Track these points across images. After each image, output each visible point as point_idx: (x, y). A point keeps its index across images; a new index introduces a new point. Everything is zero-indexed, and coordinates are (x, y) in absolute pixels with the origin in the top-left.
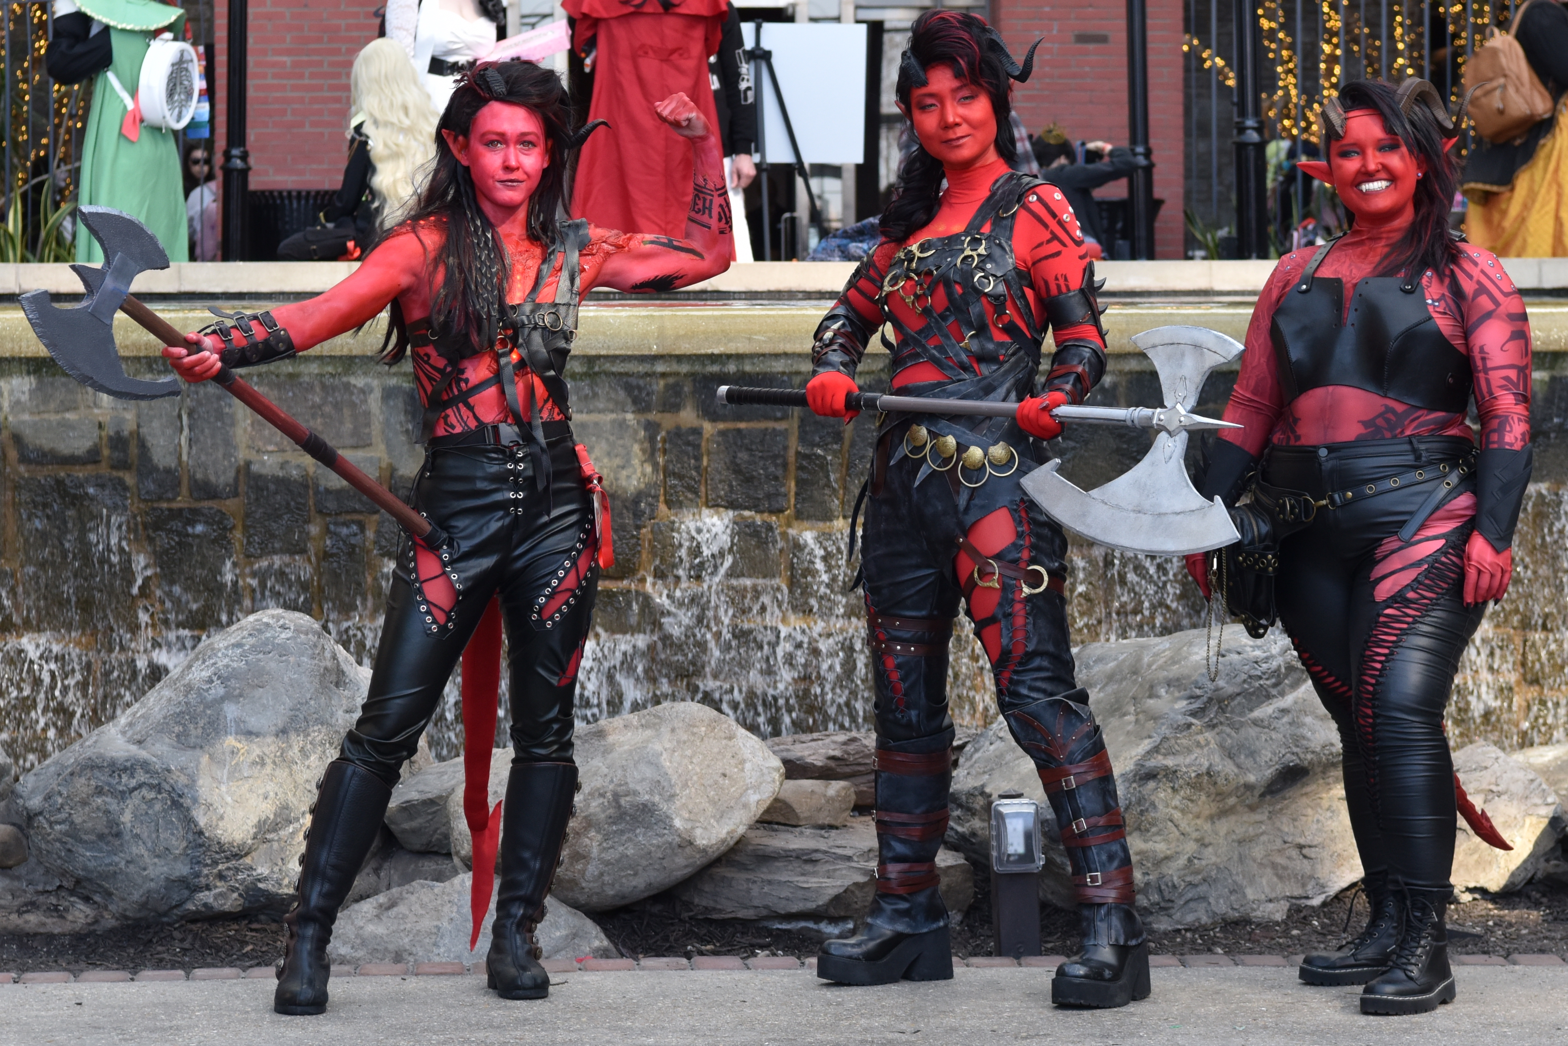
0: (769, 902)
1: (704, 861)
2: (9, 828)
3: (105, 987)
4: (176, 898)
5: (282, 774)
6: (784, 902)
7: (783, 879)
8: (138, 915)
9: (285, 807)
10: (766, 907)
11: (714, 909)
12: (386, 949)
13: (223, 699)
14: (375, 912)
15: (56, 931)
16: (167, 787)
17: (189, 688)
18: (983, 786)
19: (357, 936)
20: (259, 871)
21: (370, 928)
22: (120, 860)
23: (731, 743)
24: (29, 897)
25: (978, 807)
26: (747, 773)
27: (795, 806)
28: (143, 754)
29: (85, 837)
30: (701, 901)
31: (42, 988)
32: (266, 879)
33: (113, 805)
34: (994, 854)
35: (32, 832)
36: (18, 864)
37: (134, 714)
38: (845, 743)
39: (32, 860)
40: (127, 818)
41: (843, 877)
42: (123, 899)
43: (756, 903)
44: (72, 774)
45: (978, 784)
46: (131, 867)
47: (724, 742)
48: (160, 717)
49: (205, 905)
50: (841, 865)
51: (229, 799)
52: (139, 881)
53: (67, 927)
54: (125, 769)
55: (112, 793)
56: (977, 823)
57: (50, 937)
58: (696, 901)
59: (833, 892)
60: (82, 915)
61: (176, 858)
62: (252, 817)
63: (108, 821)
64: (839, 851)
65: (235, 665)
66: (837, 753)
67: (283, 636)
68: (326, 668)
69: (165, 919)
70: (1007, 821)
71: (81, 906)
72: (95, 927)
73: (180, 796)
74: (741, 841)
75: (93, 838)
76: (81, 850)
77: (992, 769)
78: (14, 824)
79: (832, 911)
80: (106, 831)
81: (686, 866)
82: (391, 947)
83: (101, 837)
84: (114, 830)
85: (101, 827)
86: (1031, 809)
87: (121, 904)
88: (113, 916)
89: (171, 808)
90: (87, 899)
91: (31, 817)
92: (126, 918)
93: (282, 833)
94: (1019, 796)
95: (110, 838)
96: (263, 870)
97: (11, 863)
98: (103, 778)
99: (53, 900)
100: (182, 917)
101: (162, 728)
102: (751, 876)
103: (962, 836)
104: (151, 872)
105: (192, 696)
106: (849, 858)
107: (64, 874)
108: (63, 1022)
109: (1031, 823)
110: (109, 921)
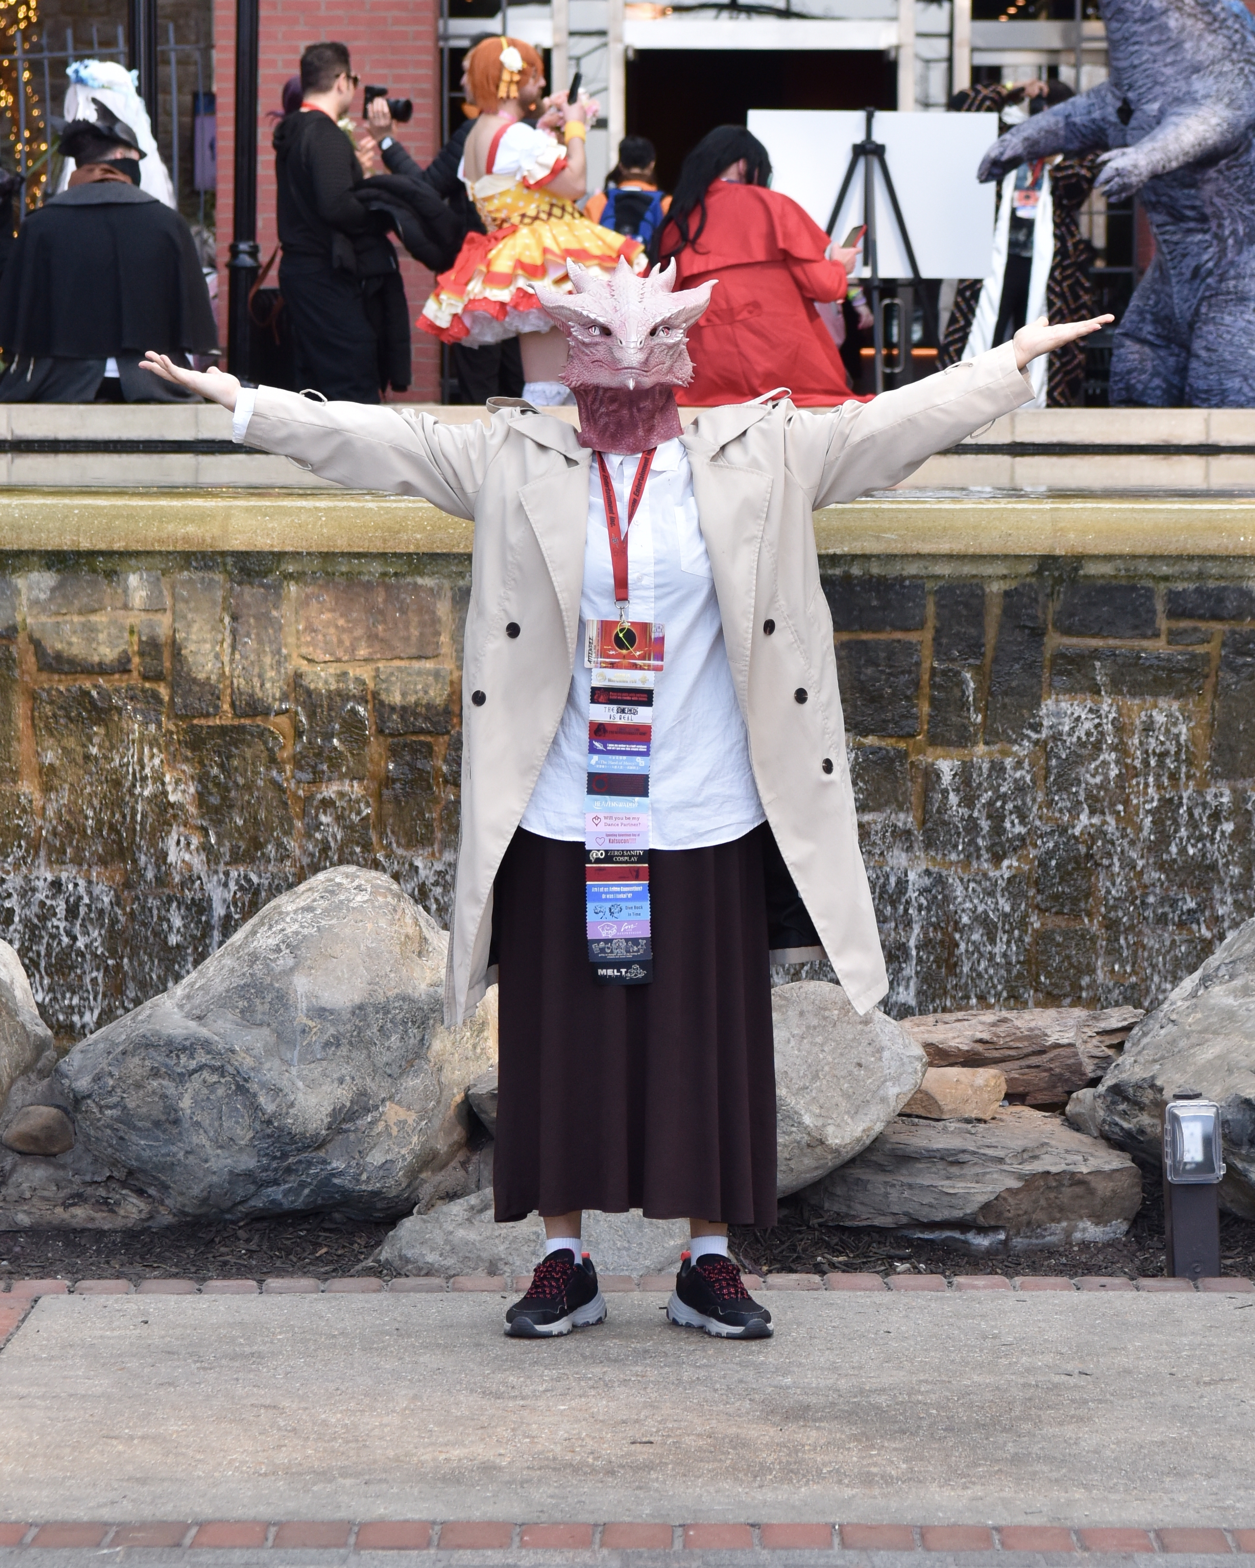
0: (910, 1208)
1: (838, 1162)
2: (54, 1111)
3: (172, 1300)
4: (241, 1193)
5: (360, 1056)
6: (927, 1209)
7: (926, 1183)
8: (198, 1212)
9: (363, 1093)
10: (906, 1214)
11: (847, 1215)
12: (479, 1257)
13: (292, 970)
14: (466, 1215)
15: (106, 1227)
16: (231, 1070)
17: (254, 958)
18: (1153, 1078)
19: (447, 1242)
20: (334, 1164)
21: (461, 1233)
22: (178, 1151)
23: (867, 1029)
24: (75, 1188)
25: (1147, 1101)
26: (885, 1063)
27: (938, 1098)
28: (204, 1032)
29: (140, 1124)
30: (833, 1207)
31: (102, 1299)
32: (341, 1174)
33: (170, 1088)
34: (1168, 1162)
35: (79, 1117)
36: (63, 1151)
37: (192, 985)
38: (994, 1025)
39: (79, 1147)
40: (186, 1103)
41: (994, 1182)
42: (182, 1194)
43: (895, 1209)
44: (124, 1053)
45: (1147, 1075)
46: (191, 1158)
47: (860, 1027)
48: (221, 989)
49: (273, 1202)
50: (993, 1168)
51: (300, 1084)
52: (200, 1174)
53: (118, 1223)
54: (184, 1049)
55: (170, 1076)
56: (1145, 1119)
57: (100, 1234)
58: (827, 1205)
59: (983, 1199)
60: (134, 1210)
61: (241, 1150)
62: (326, 1103)
63: (165, 1107)
64: (990, 1152)
65: (306, 931)
66: (986, 1036)
67: (359, 898)
68: (407, 936)
69: (228, 1216)
70: (1183, 1125)
71: (134, 1199)
72: (150, 1223)
73: (246, 1080)
74: (879, 1140)
75: (148, 1125)
76: (134, 1138)
77: (1163, 1058)
78: (58, 1107)
79: (981, 1220)
80: (163, 1118)
81: (817, 1168)
82: (484, 1255)
83: (157, 1124)
84: (172, 1116)
85: (157, 1113)
86: (1211, 1113)
87: (180, 1199)
88: (170, 1212)
89: (235, 1093)
90: (140, 1192)
91: (78, 1100)
92: (186, 1214)
93: (359, 1122)
94: (1197, 1096)
95: (167, 1125)
96: (338, 1164)
97: (55, 1150)
98: (158, 1058)
99: (102, 1192)
100: (247, 1215)
101: (224, 1002)
102: (889, 1178)
103: (1128, 1133)
104: (213, 1164)
105: (258, 966)
106: (1001, 1160)
107: (115, 1163)
108: (131, 1344)
109: (1210, 1128)
110: (165, 1218)
